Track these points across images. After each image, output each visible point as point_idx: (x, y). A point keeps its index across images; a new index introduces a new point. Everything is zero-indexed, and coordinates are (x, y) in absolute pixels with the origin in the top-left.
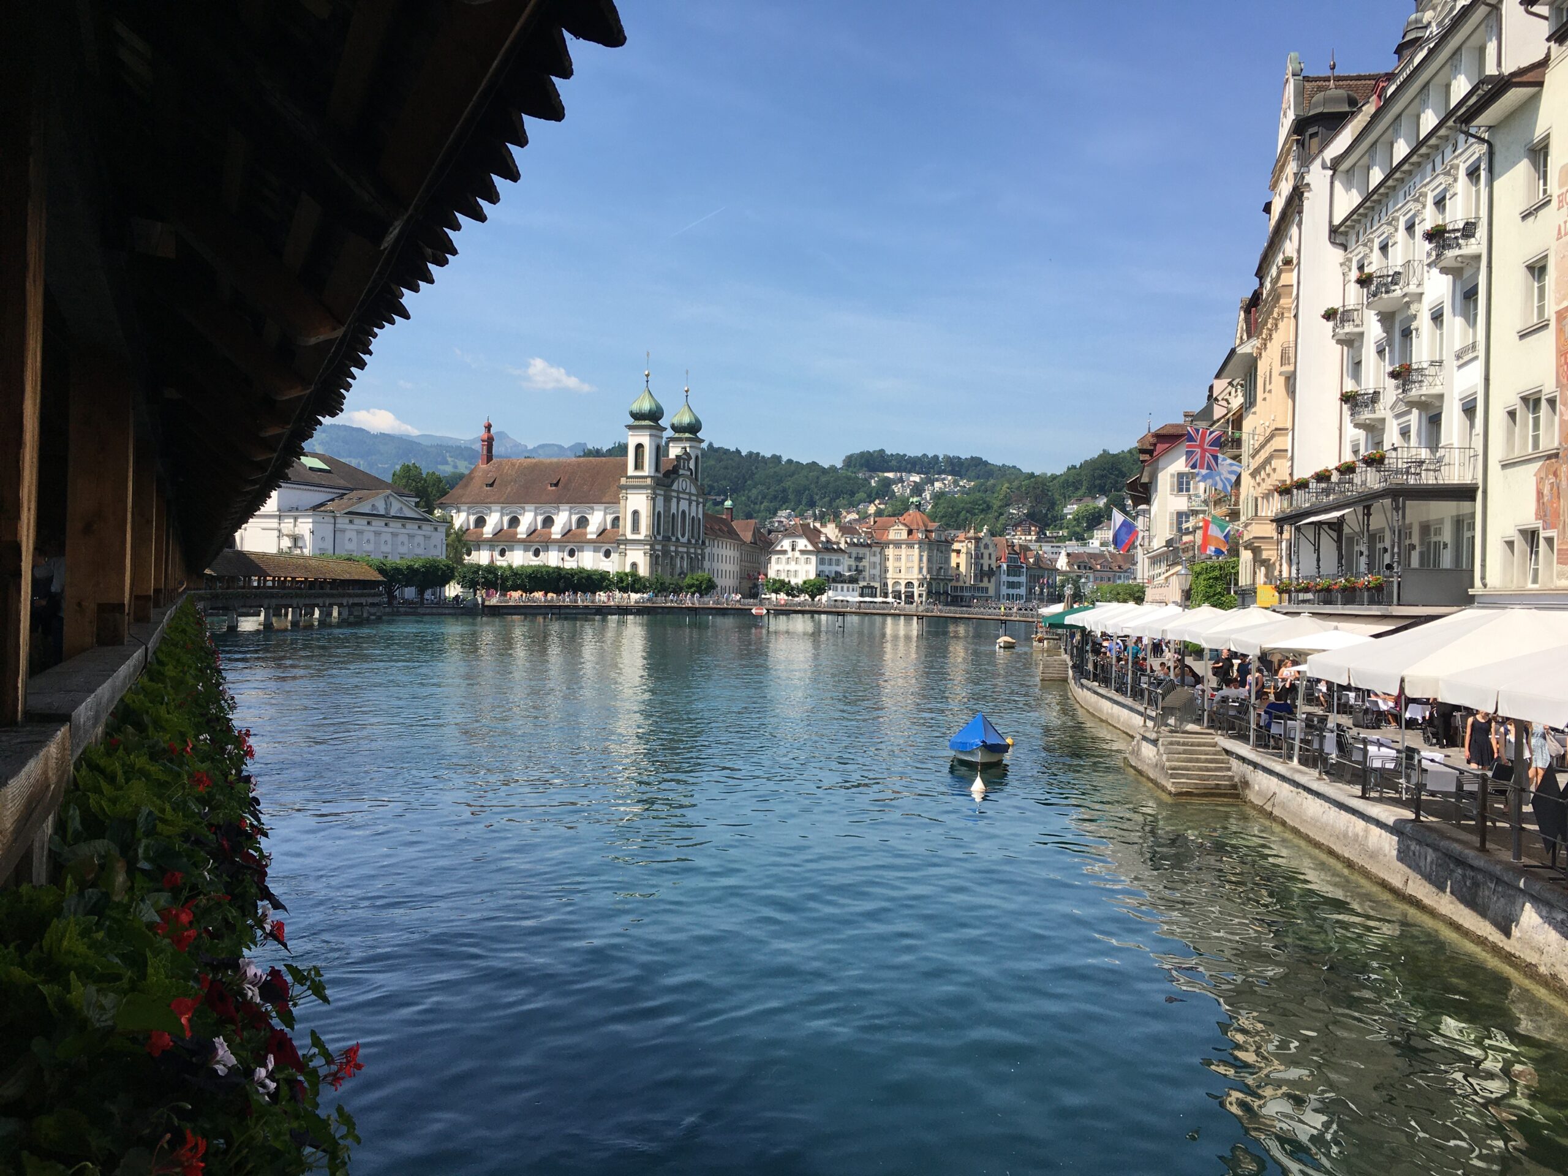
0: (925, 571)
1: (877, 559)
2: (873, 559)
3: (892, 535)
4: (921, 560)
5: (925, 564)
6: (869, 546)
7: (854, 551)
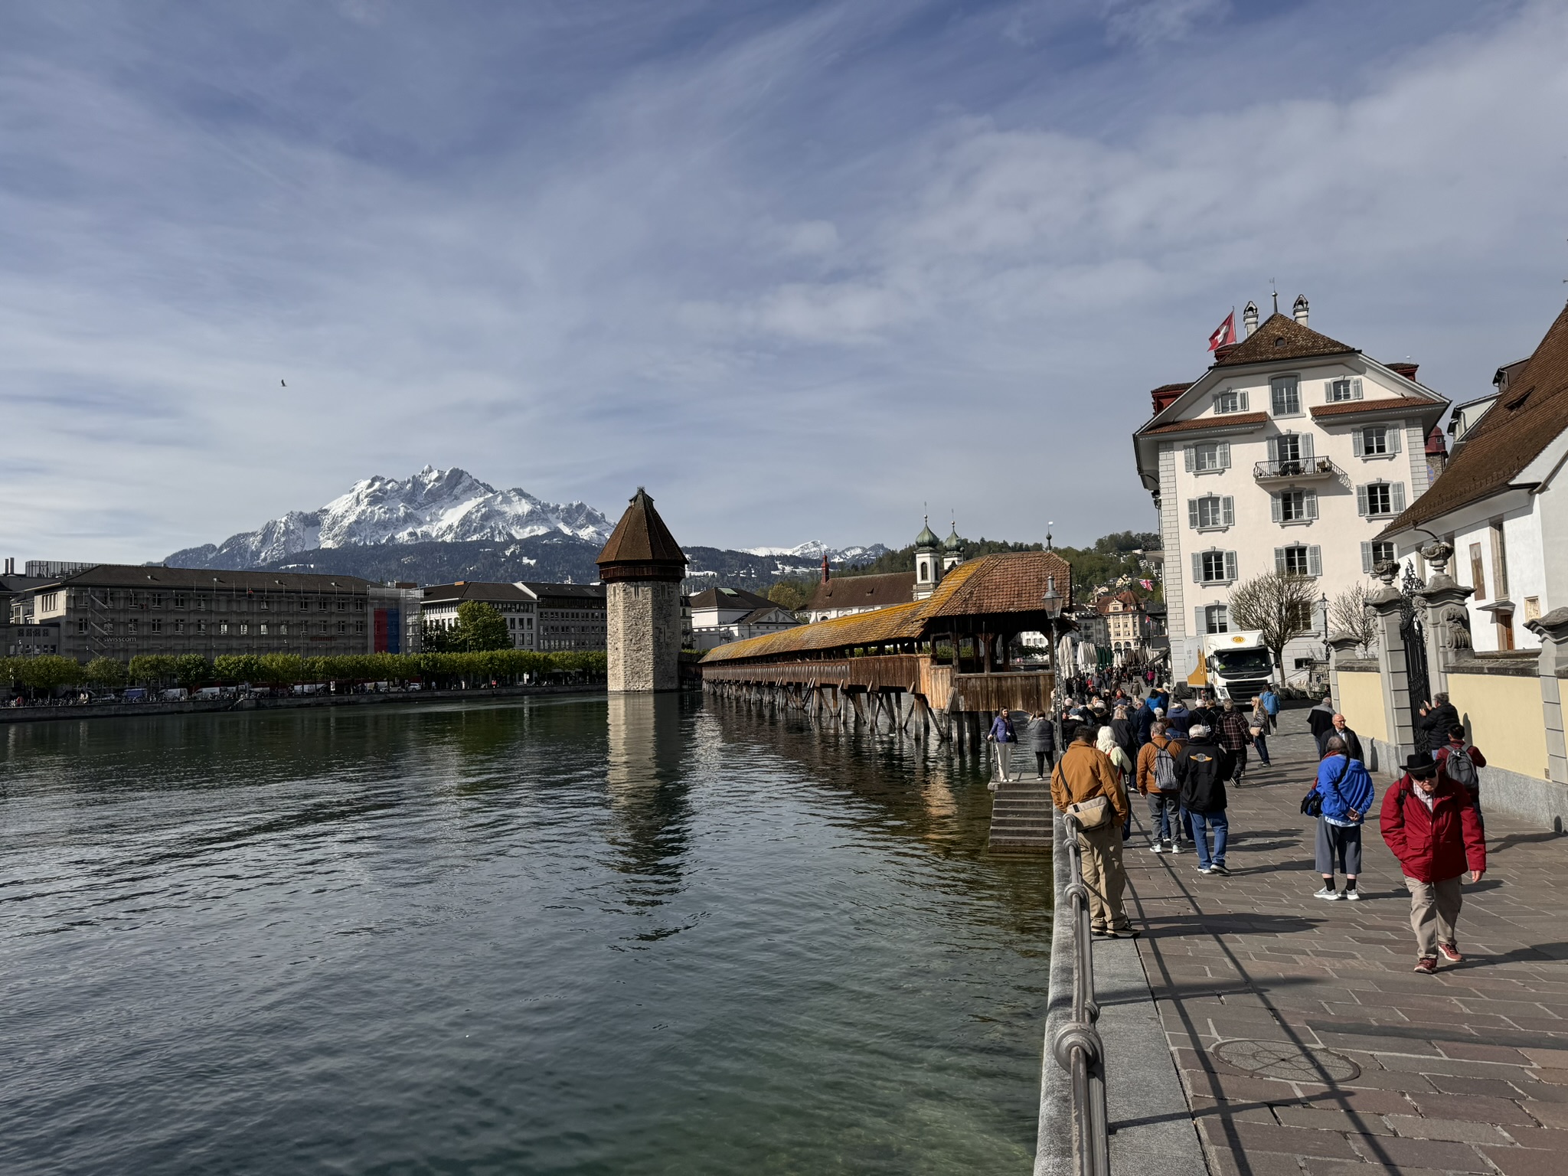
0: (1138, 634)
1: (1101, 627)
2: (1098, 627)
3: (1111, 610)
4: (1134, 626)
5: (1137, 628)
6: (1094, 618)
7: (1083, 622)
